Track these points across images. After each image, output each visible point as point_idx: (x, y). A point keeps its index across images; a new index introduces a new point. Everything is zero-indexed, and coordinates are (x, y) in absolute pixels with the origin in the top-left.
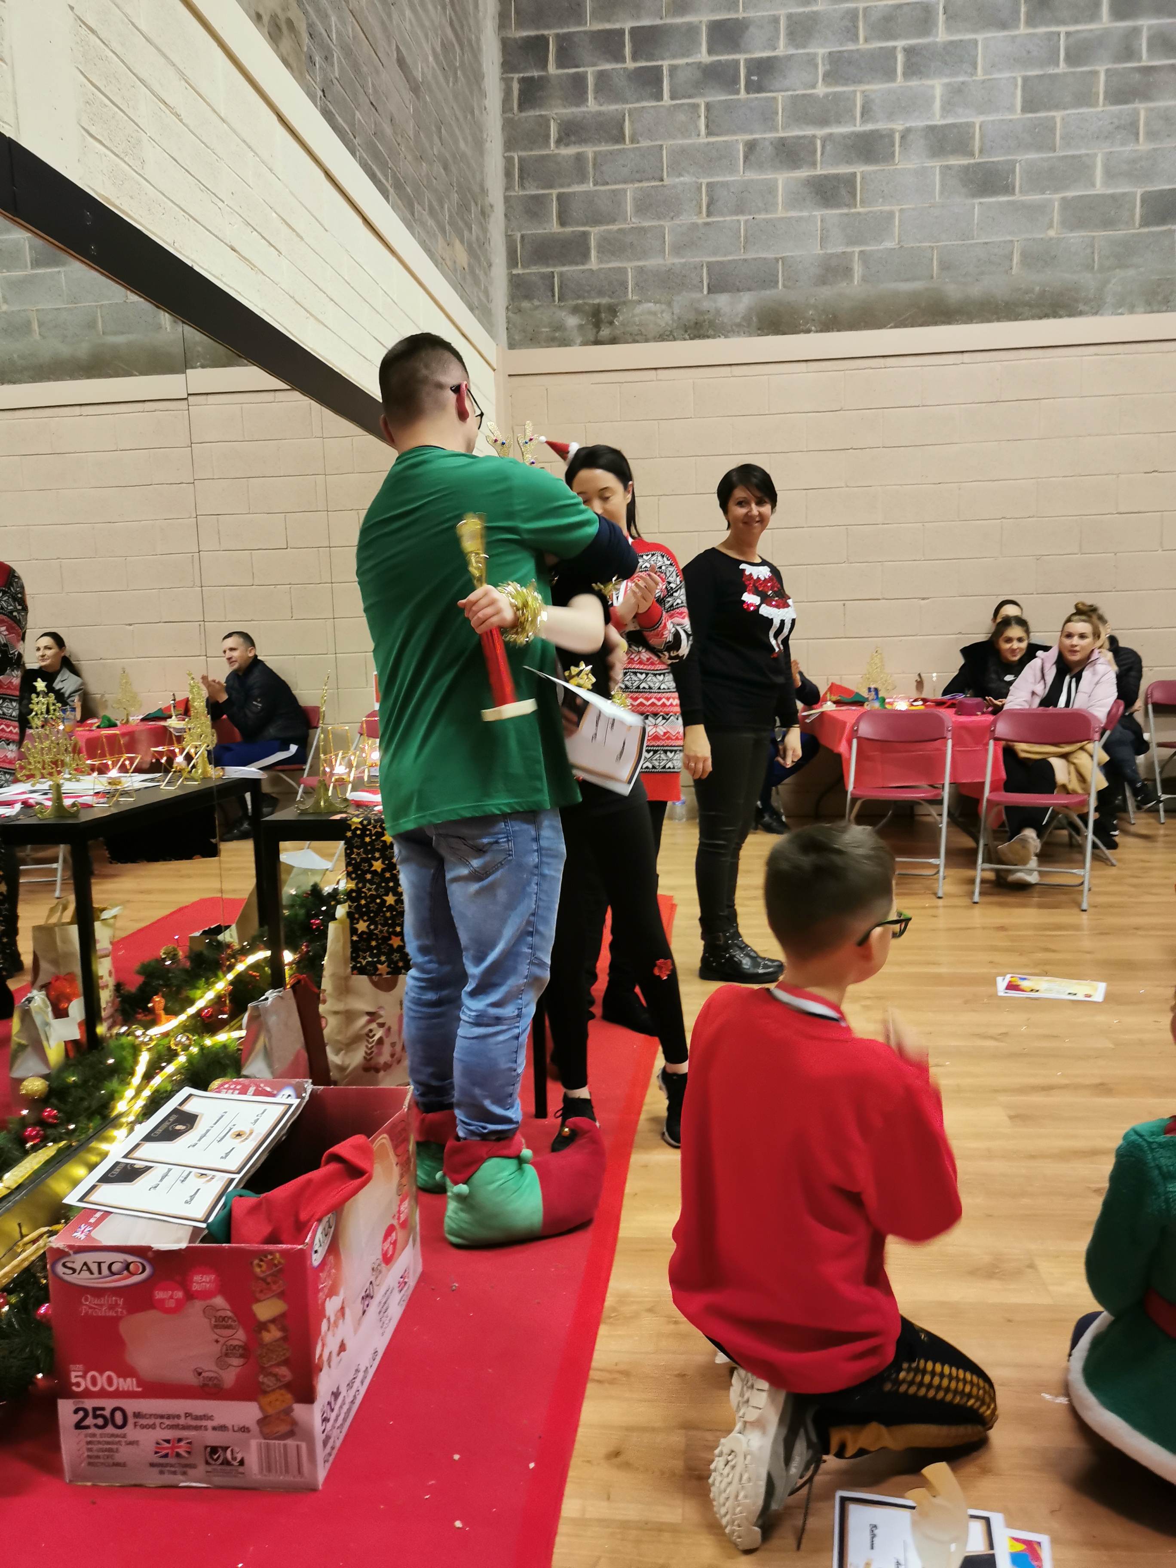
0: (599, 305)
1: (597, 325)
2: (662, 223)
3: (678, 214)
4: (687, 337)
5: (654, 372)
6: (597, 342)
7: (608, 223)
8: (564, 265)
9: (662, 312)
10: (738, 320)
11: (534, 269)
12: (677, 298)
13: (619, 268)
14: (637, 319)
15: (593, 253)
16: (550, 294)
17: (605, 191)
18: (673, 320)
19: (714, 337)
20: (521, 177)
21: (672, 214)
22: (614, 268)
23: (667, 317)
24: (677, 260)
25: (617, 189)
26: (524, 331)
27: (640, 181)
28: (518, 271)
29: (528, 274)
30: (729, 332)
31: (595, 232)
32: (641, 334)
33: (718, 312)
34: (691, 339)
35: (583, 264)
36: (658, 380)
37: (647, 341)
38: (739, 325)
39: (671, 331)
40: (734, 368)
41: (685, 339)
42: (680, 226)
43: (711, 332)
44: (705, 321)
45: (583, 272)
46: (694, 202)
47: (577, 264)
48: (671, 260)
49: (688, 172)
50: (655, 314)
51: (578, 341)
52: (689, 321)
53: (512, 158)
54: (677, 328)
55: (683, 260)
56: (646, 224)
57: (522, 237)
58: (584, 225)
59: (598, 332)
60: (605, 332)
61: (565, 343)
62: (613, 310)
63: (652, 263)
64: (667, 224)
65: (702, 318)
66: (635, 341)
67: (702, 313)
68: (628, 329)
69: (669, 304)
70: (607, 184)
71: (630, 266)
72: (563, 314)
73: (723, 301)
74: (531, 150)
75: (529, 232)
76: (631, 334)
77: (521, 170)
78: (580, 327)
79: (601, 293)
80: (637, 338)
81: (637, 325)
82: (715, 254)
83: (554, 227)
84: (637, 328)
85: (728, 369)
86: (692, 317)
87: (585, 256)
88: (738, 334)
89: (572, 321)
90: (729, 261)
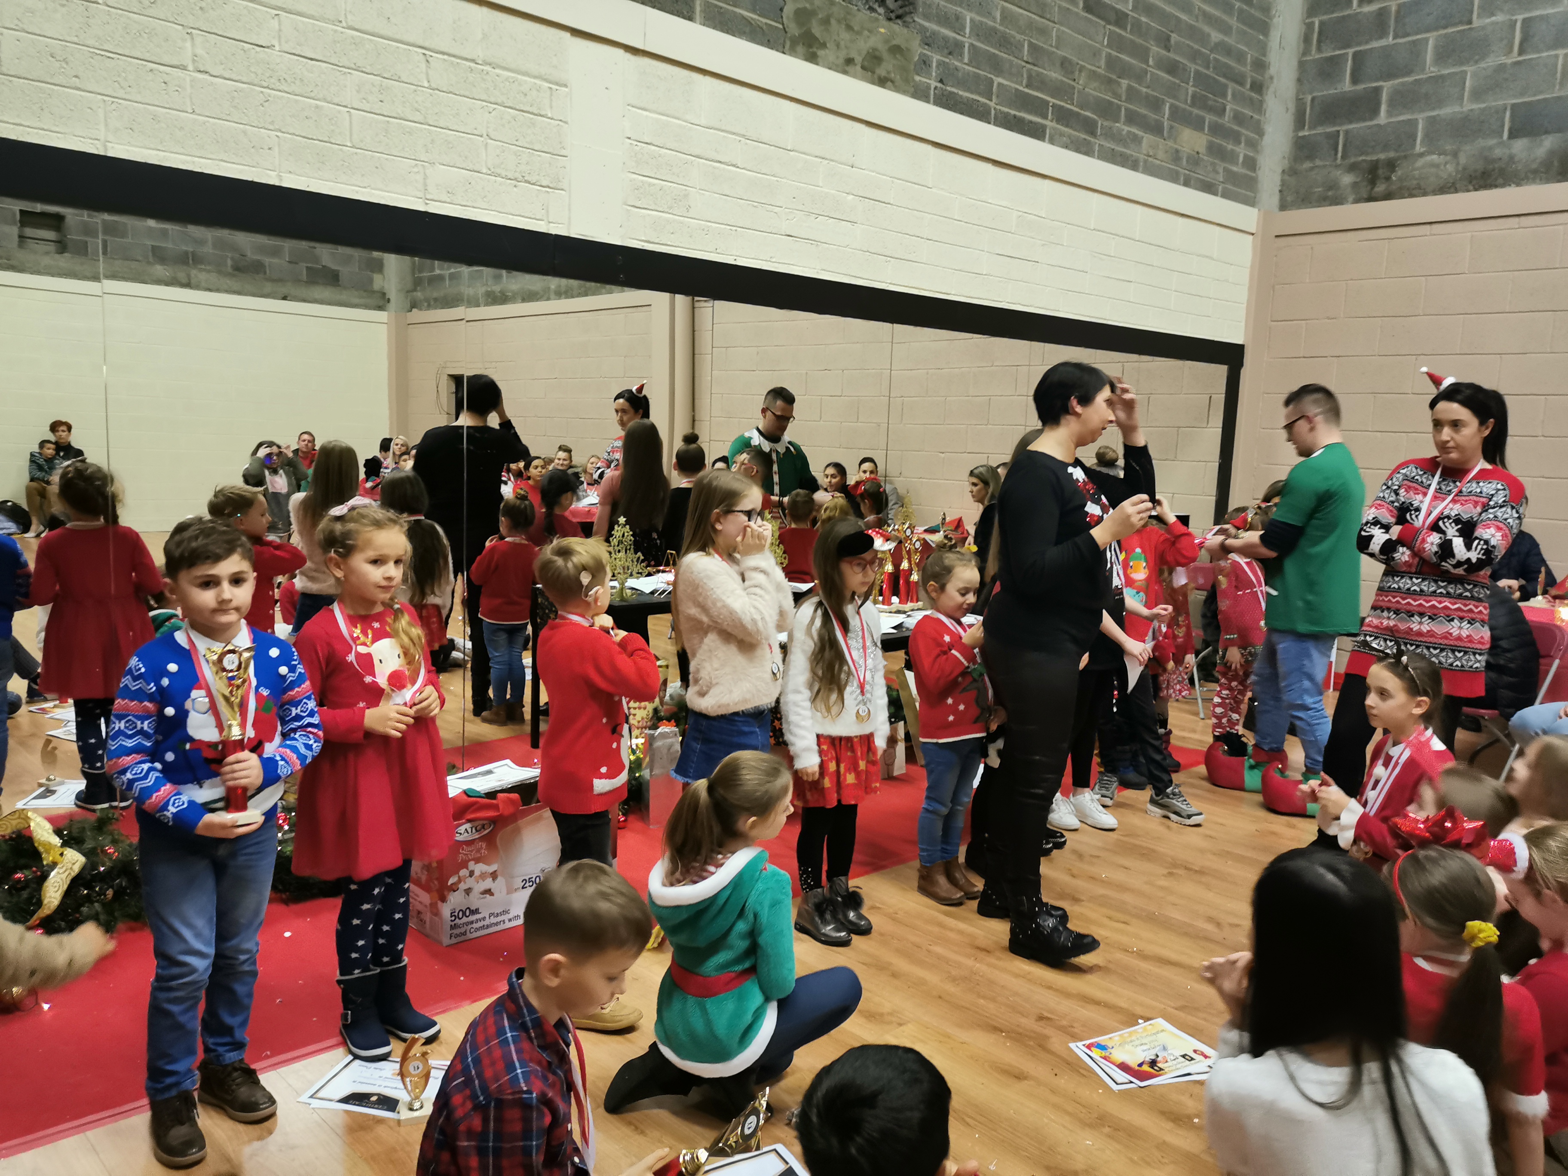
0: (1377, 161)
1: (1373, 182)
2: (1464, 68)
3: (1483, 56)
4: (1471, 188)
5: (1428, 226)
6: (1371, 199)
7: (1403, 76)
8: (1351, 122)
9: (1446, 163)
10: (1534, 166)
11: (1320, 130)
12: (1467, 148)
13: (1410, 120)
14: (1417, 172)
15: (1383, 108)
16: (1333, 152)
17: (1405, 43)
18: (1457, 172)
19: (1503, 186)
20: (1319, 41)
21: (1477, 57)
22: (1403, 121)
23: (1450, 168)
24: (1475, 106)
25: (1417, 40)
26: (1297, 193)
27: (1445, 27)
28: (1305, 133)
29: (1314, 134)
30: (1523, 180)
31: (1387, 87)
32: (1420, 188)
33: (1511, 158)
34: (1476, 190)
35: (1371, 119)
36: (1431, 235)
37: (1425, 194)
38: (1535, 172)
39: (1453, 183)
40: (1522, 218)
41: (1468, 191)
42: (1484, 69)
43: (1500, 181)
44: (1494, 170)
45: (1370, 127)
46: (1505, 42)
47: (1364, 120)
48: (1469, 106)
49: (1502, 10)
50: (1437, 166)
51: (1351, 199)
52: (1475, 171)
53: (1313, 23)
54: (1460, 179)
55: (1483, 106)
56: (1446, 72)
57: (1313, 99)
58: (1377, 80)
59: (1372, 189)
60: (1380, 188)
61: (1337, 201)
62: (1391, 165)
63: (1447, 111)
64: (1469, 69)
65: (1491, 167)
66: (1412, 196)
67: (1494, 161)
68: (1405, 184)
69: (1455, 155)
70: (1408, 35)
71: (1421, 118)
72: (1339, 172)
73: (1519, 146)
74: (1333, 12)
75: (1319, 94)
76: (1408, 189)
77: (1320, 33)
78: (1355, 185)
79: (1386, 148)
80: (1414, 192)
81: (1416, 179)
82: (1522, 94)
83: (1346, 86)
84: (1415, 182)
85: (1516, 219)
86: (1480, 166)
87: (1374, 111)
88: (1534, 181)
89: (1347, 179)
90: (1538, 101)
